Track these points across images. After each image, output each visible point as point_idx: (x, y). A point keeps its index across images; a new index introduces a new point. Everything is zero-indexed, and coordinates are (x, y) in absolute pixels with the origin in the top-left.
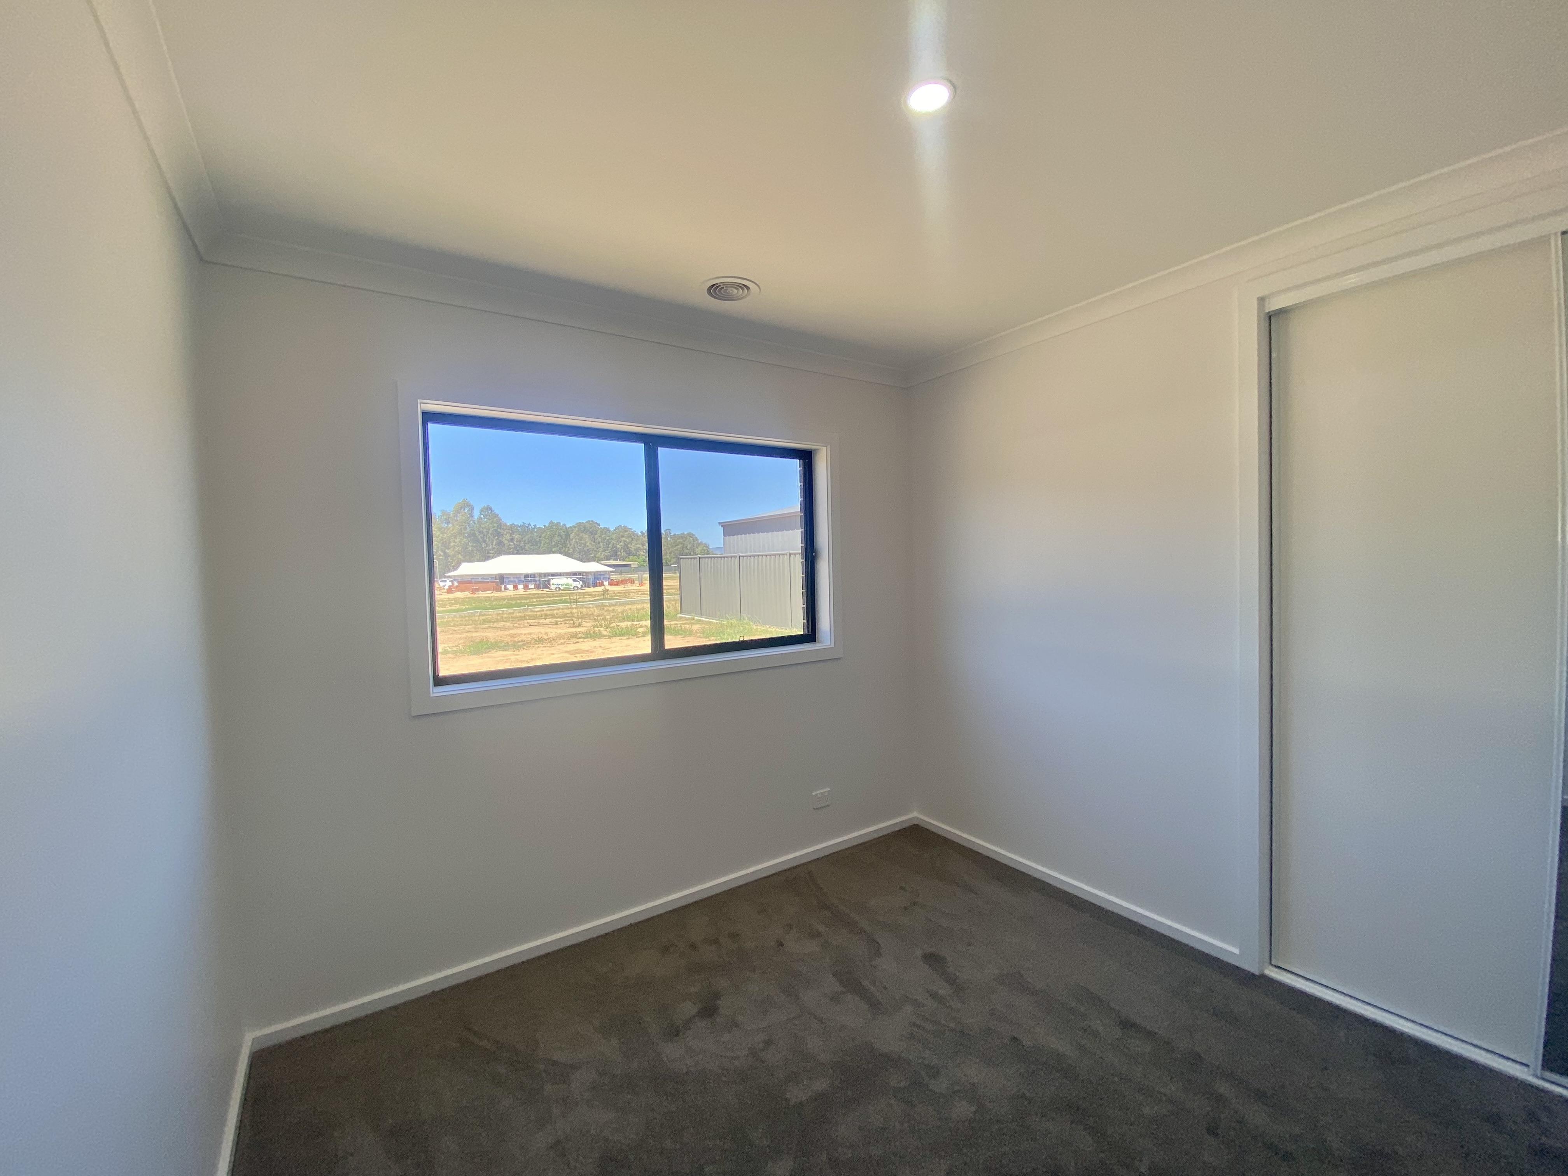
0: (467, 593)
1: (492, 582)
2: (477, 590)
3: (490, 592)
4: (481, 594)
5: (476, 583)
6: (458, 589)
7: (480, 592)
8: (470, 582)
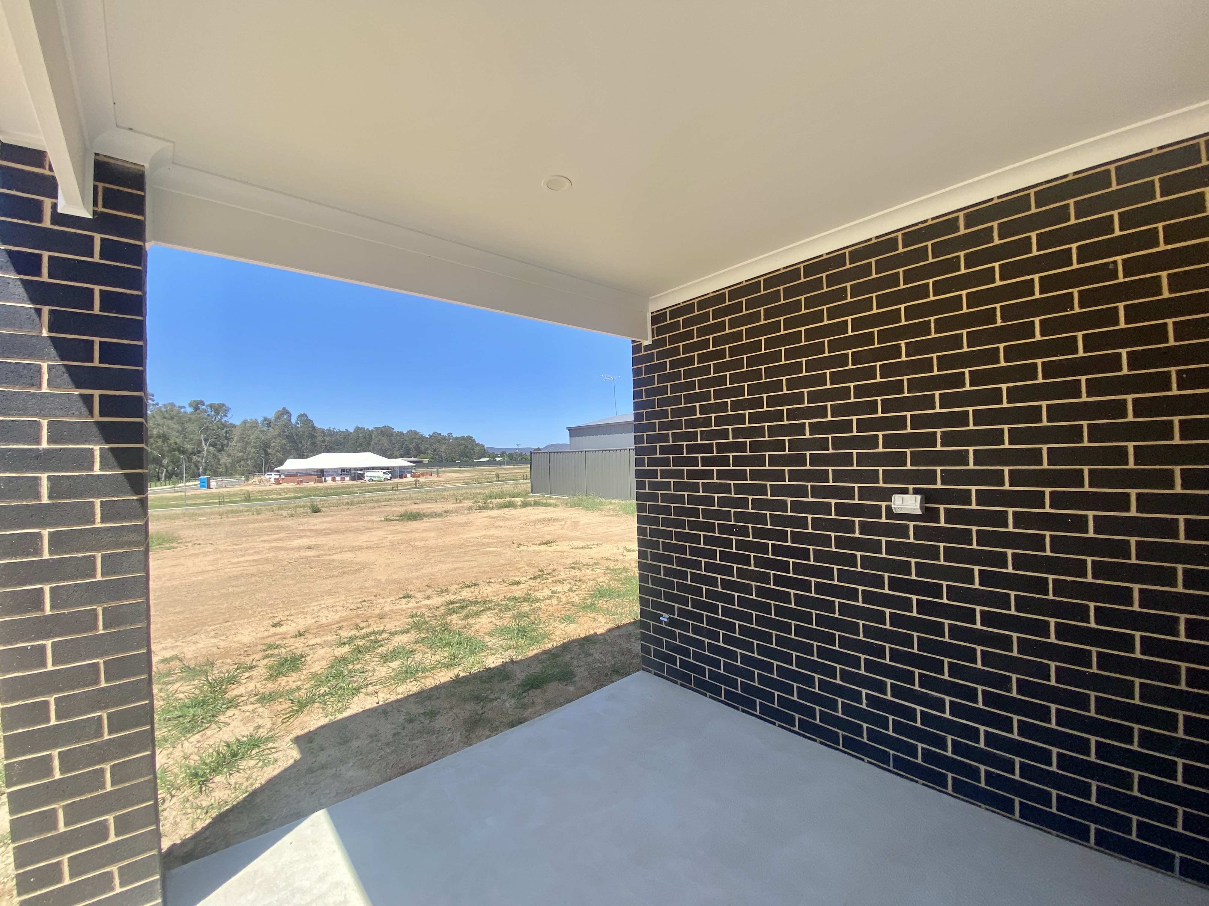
0: (292, 484)
1: (314, 475)
3: (312, 483)
5: (300, 476)
6: (285, 481)
7: (304, 483)
8: (295, 475)
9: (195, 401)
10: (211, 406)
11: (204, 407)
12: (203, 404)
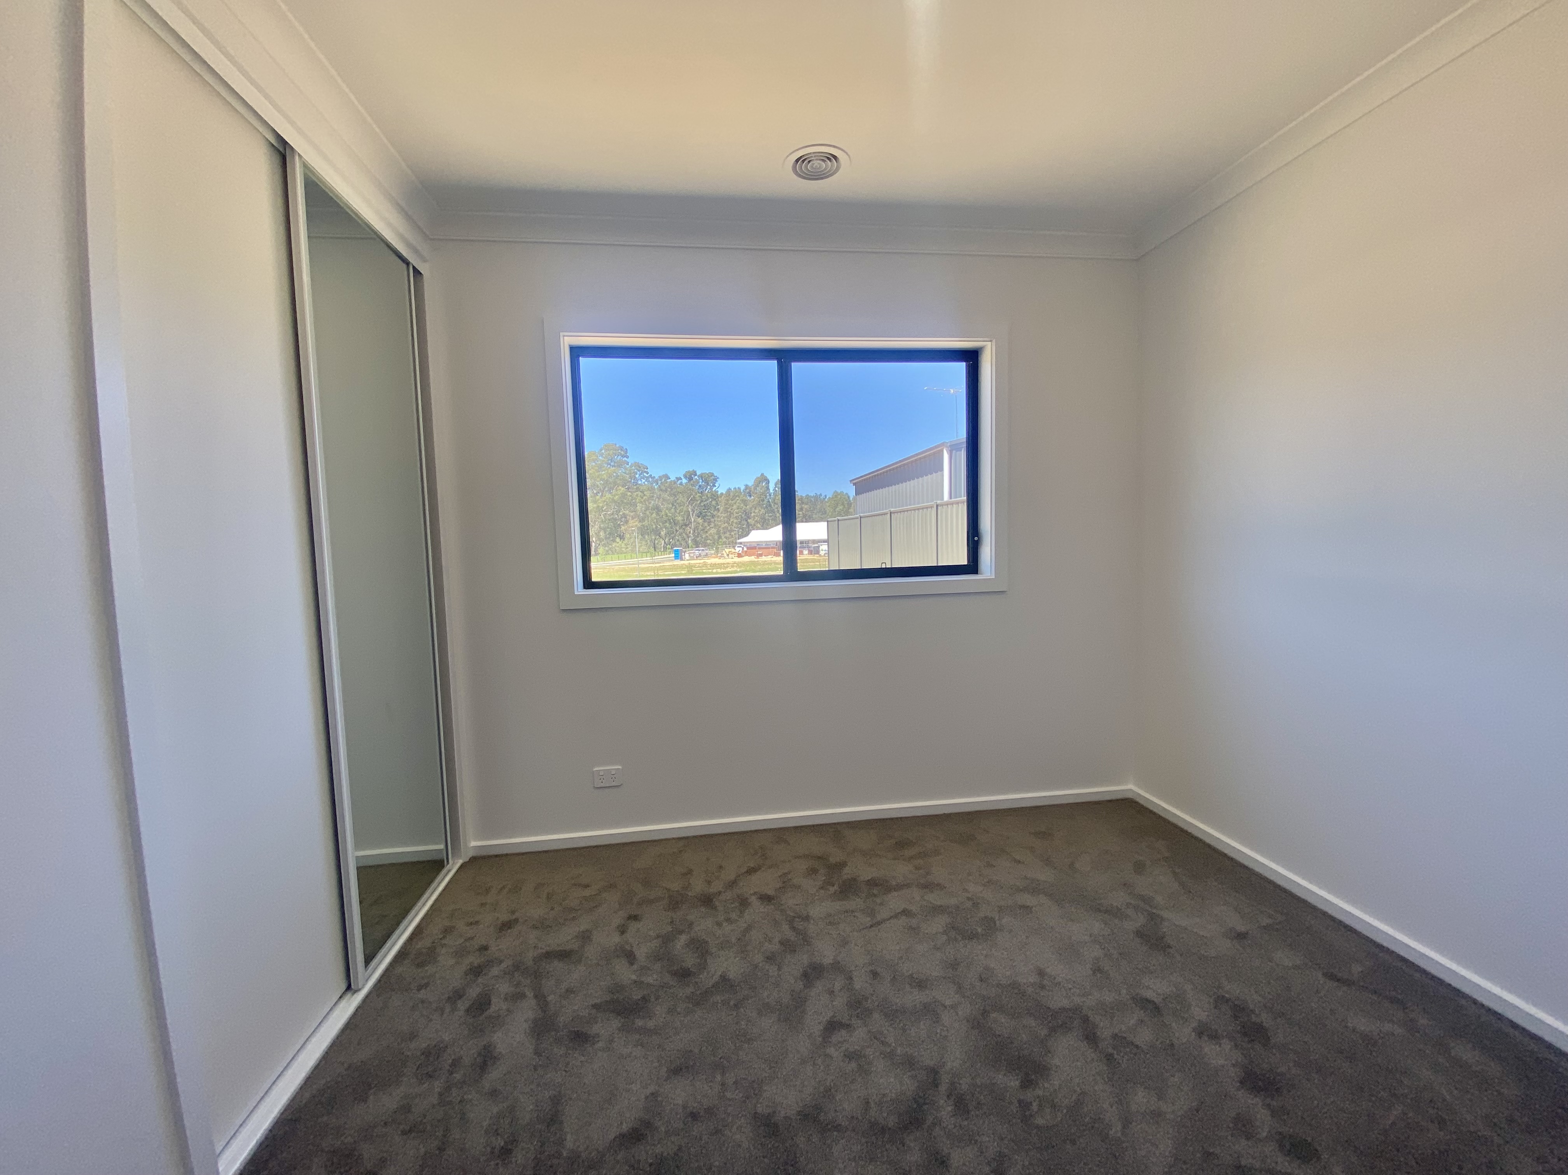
0: (753, 557)
1: (773, 548)
2: (761, 555)
3: (771, 556)
4: (764, 558)
5: (759, 548)
6: (747, 554)
7: (763, 557)
8: (755, 548)
9: (688, 472)
10: (701, 476)
11: (696, 477)
12: (695, 475)
